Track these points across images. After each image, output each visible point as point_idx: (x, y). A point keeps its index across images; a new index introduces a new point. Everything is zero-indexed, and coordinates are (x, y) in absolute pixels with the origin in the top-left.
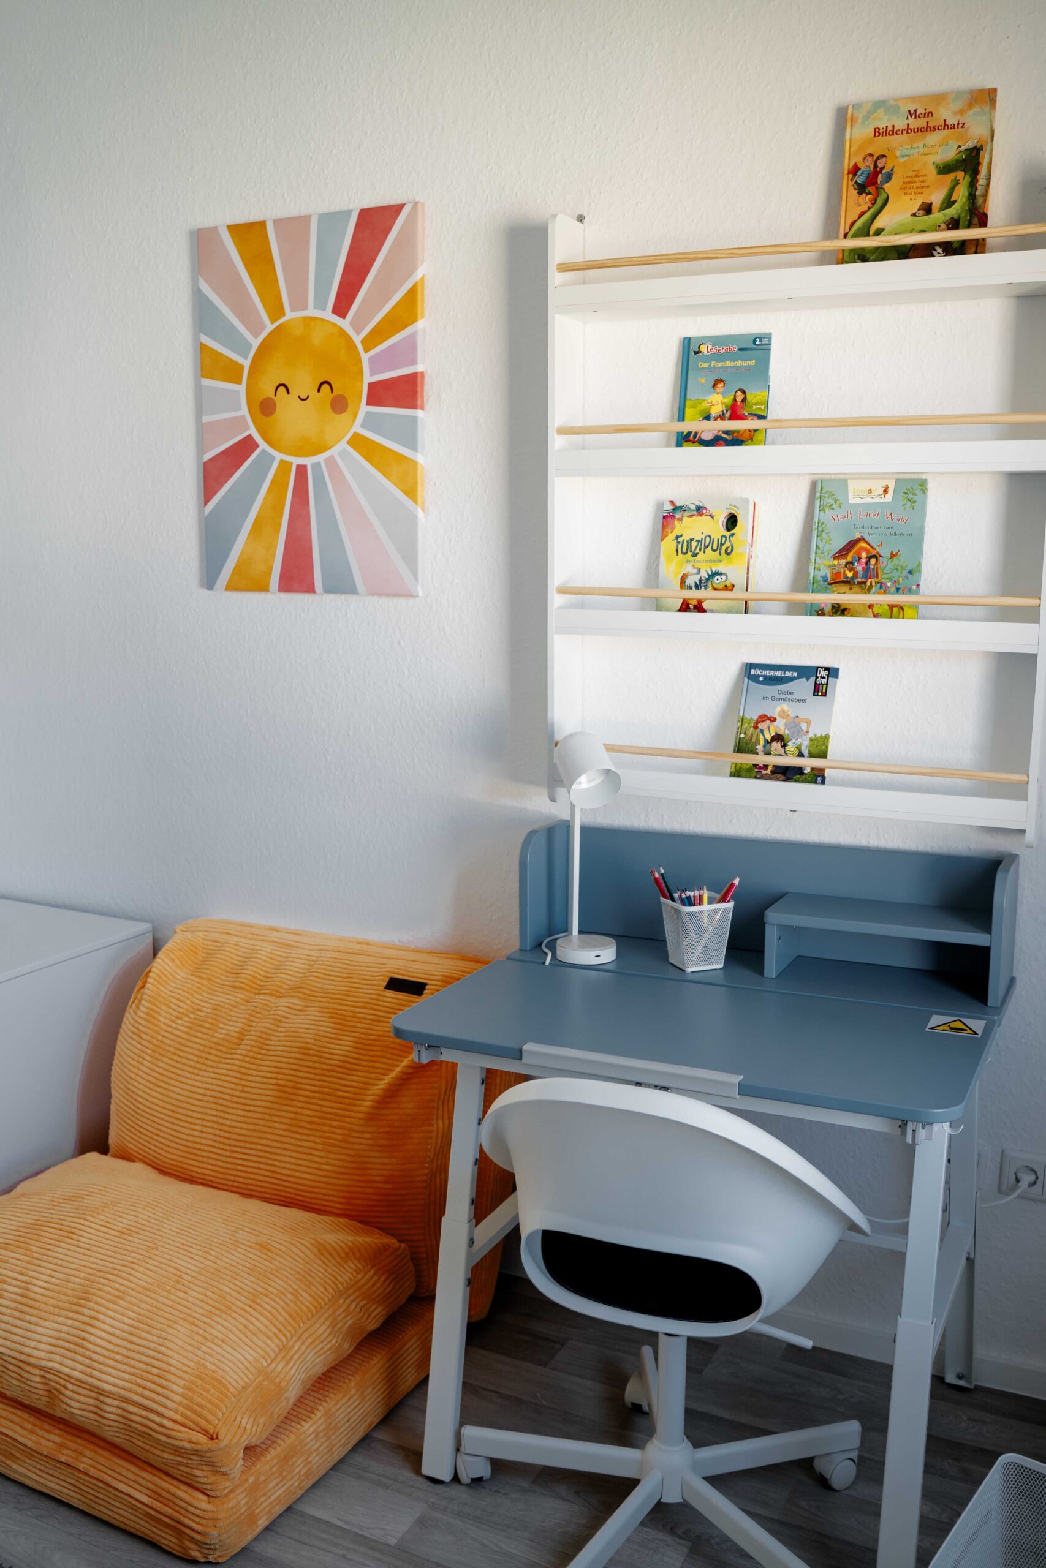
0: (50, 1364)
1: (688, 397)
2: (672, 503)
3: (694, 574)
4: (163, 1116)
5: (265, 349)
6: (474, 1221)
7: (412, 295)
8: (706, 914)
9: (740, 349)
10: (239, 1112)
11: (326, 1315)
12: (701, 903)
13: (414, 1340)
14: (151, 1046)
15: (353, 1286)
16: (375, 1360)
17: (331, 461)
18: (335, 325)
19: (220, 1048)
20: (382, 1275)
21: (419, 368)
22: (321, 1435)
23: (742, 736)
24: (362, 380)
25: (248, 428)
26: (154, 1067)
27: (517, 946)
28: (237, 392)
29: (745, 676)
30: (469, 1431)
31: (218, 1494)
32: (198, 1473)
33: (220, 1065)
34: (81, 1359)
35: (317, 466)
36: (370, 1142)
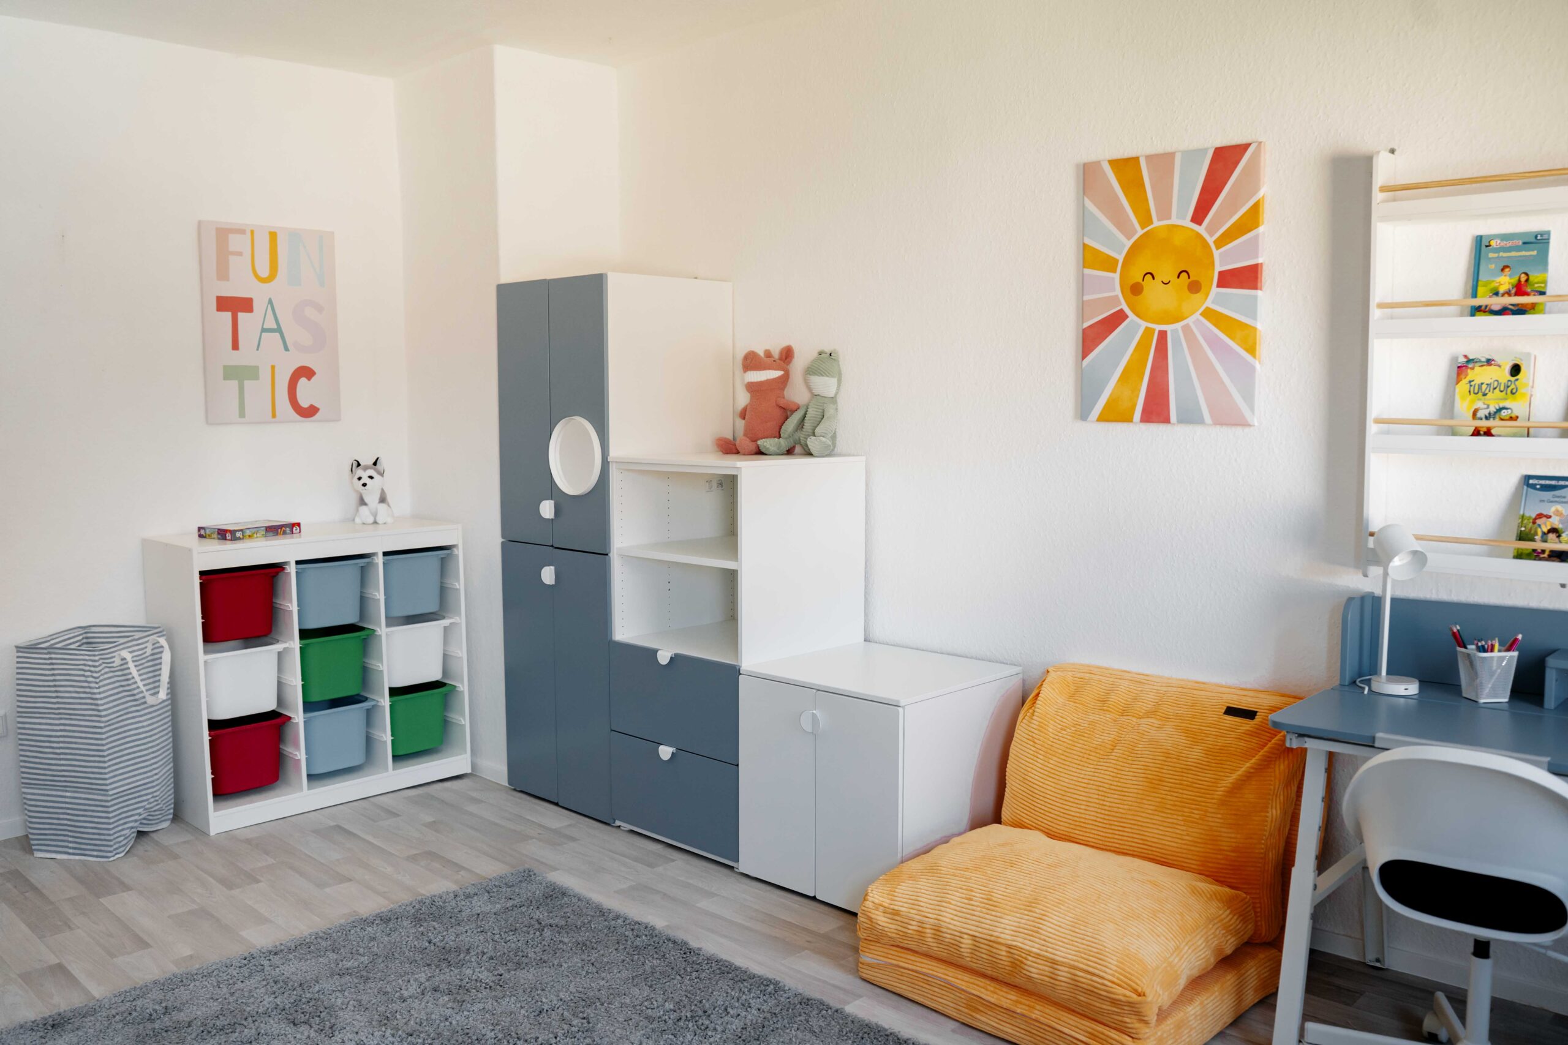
0: (1014, 943)
1: (1480, 278)
2: (1465, 356)
3: (1485, 409)
4: (1054, 799)
5: (1135, 250)
6: (1317, 872)
7: (1256, 209)
8: (1495, 659)
9: (1524, 243)
10: (1116, 796)
11: (1202, 933)
12: (1492, 650)
13: (1252, 970)
14: (1043, 749)
15: (1217, 918)
16: (1228, 977)
17: (1187, 329)
18: (1192, 230)
19: (1098, 751)
20: (1234, 915)
21: (1260, 261)
22: (1199, 1018)
23: (1523, 529)
24: (1214, 269)
25: (1121, 304)
26: (1046, 764)
27: (1338, 683)
28: (1113, 279)
29: (1524, 484)
30: (1310, 1026)
31: (1140, 1036)
32: (1128, 1020)
33: (1099, 763)
34: (1037, 940)
35: (1175, 331)
36: (1221, 821)
